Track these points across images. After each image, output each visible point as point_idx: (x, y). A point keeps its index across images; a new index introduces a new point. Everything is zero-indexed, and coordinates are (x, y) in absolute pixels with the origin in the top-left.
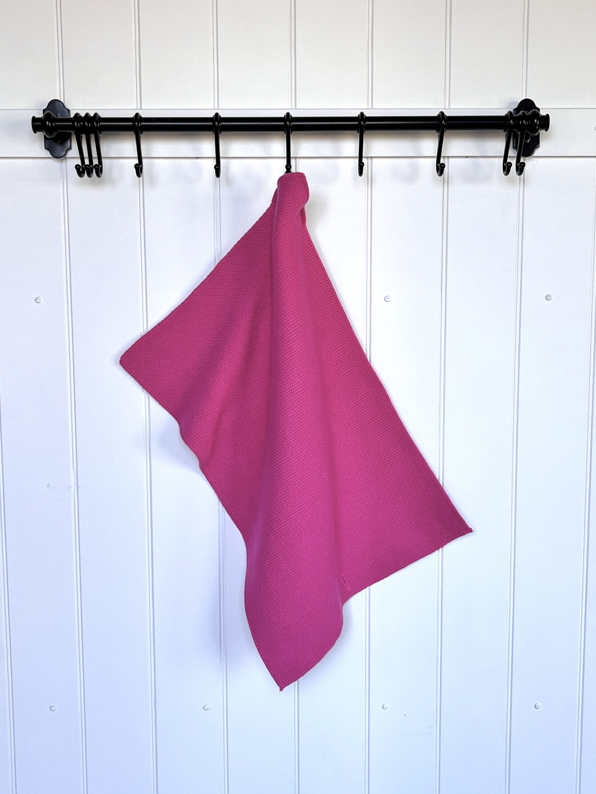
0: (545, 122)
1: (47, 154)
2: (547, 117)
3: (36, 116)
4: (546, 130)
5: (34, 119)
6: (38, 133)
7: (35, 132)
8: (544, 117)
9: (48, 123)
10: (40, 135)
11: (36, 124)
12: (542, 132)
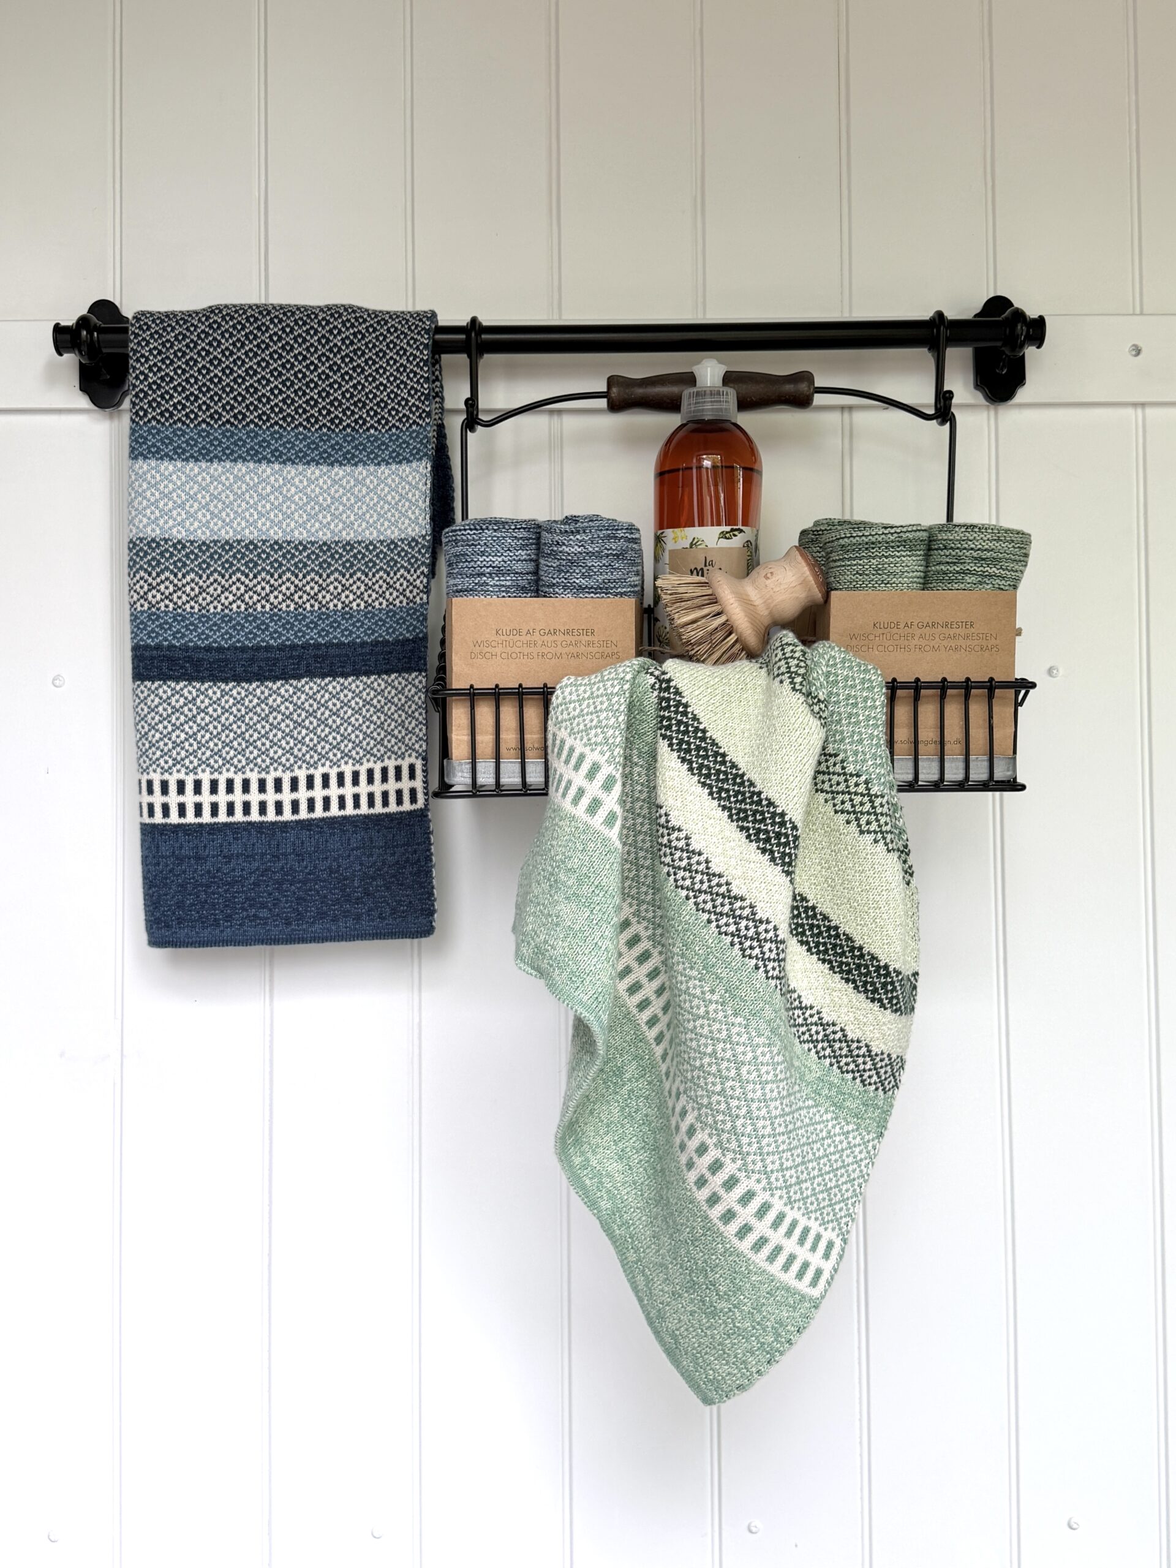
0: (1036, 330)
1: (84, 402)
2: (1040, 323)
3: (63, 324)
4: (1039, 347)
5: (58, 330)
6: (66, 356)
7: (60, 354)
8: (1034, 320)
9: (84, 333)
10: (70, 359)
11: (60, 337)
12: (1030, 352)
